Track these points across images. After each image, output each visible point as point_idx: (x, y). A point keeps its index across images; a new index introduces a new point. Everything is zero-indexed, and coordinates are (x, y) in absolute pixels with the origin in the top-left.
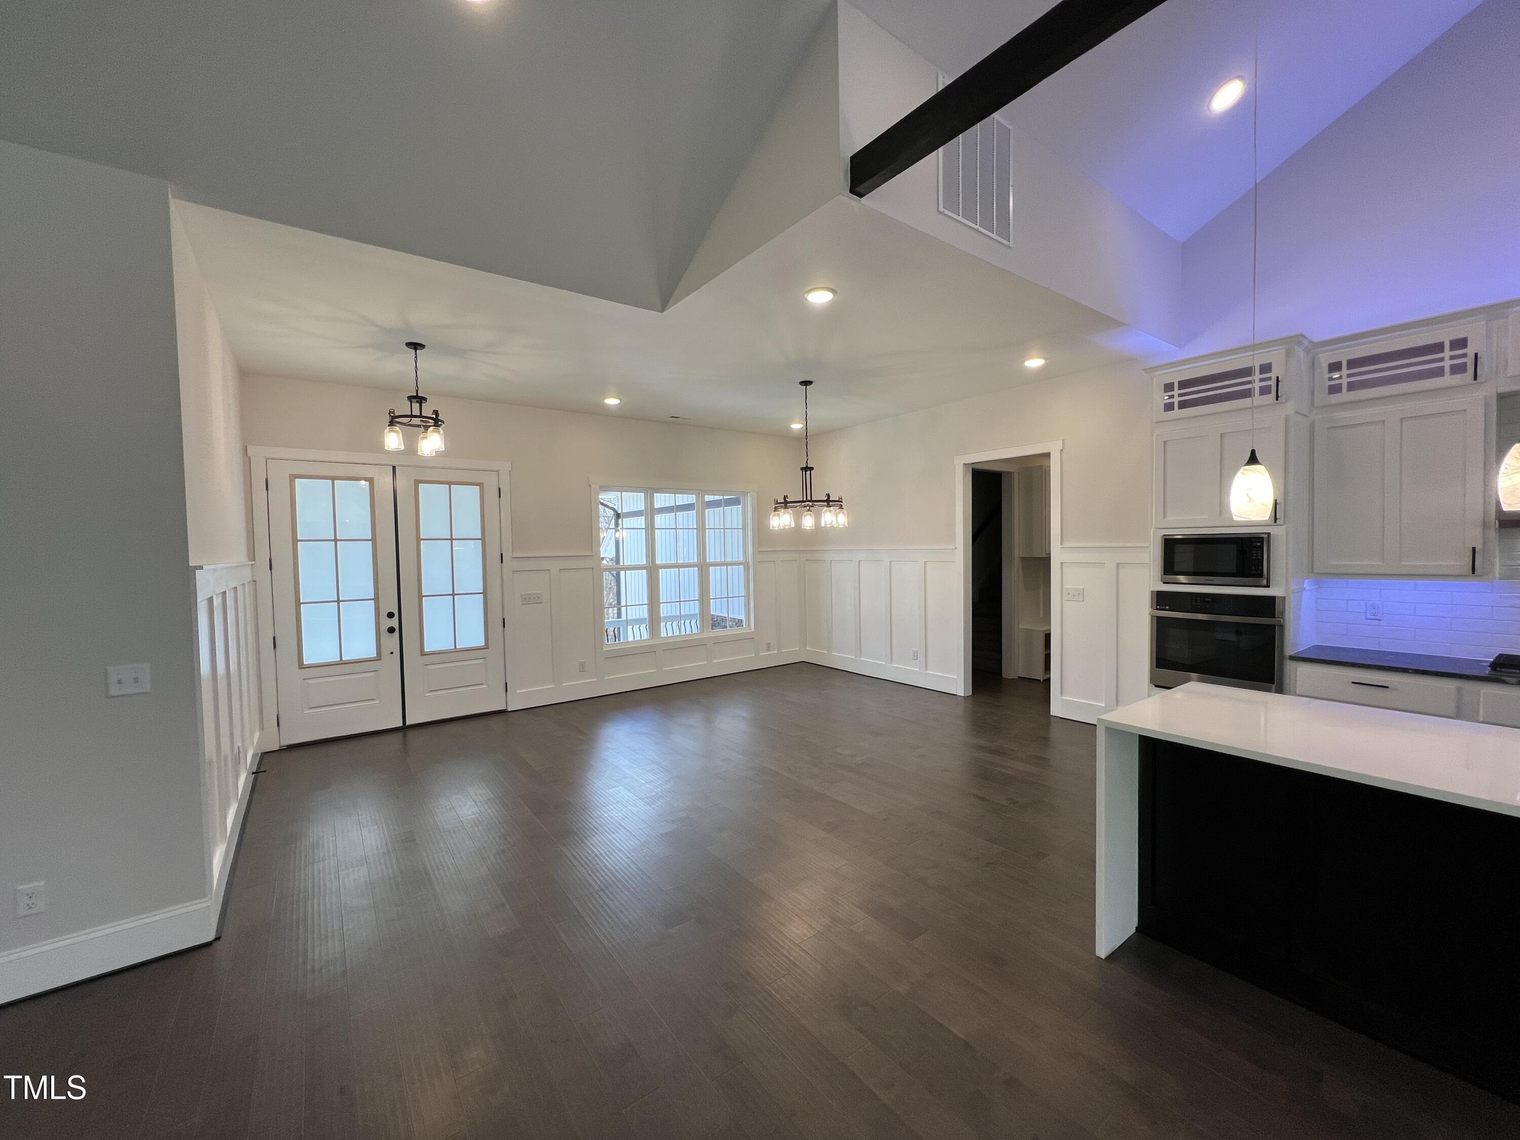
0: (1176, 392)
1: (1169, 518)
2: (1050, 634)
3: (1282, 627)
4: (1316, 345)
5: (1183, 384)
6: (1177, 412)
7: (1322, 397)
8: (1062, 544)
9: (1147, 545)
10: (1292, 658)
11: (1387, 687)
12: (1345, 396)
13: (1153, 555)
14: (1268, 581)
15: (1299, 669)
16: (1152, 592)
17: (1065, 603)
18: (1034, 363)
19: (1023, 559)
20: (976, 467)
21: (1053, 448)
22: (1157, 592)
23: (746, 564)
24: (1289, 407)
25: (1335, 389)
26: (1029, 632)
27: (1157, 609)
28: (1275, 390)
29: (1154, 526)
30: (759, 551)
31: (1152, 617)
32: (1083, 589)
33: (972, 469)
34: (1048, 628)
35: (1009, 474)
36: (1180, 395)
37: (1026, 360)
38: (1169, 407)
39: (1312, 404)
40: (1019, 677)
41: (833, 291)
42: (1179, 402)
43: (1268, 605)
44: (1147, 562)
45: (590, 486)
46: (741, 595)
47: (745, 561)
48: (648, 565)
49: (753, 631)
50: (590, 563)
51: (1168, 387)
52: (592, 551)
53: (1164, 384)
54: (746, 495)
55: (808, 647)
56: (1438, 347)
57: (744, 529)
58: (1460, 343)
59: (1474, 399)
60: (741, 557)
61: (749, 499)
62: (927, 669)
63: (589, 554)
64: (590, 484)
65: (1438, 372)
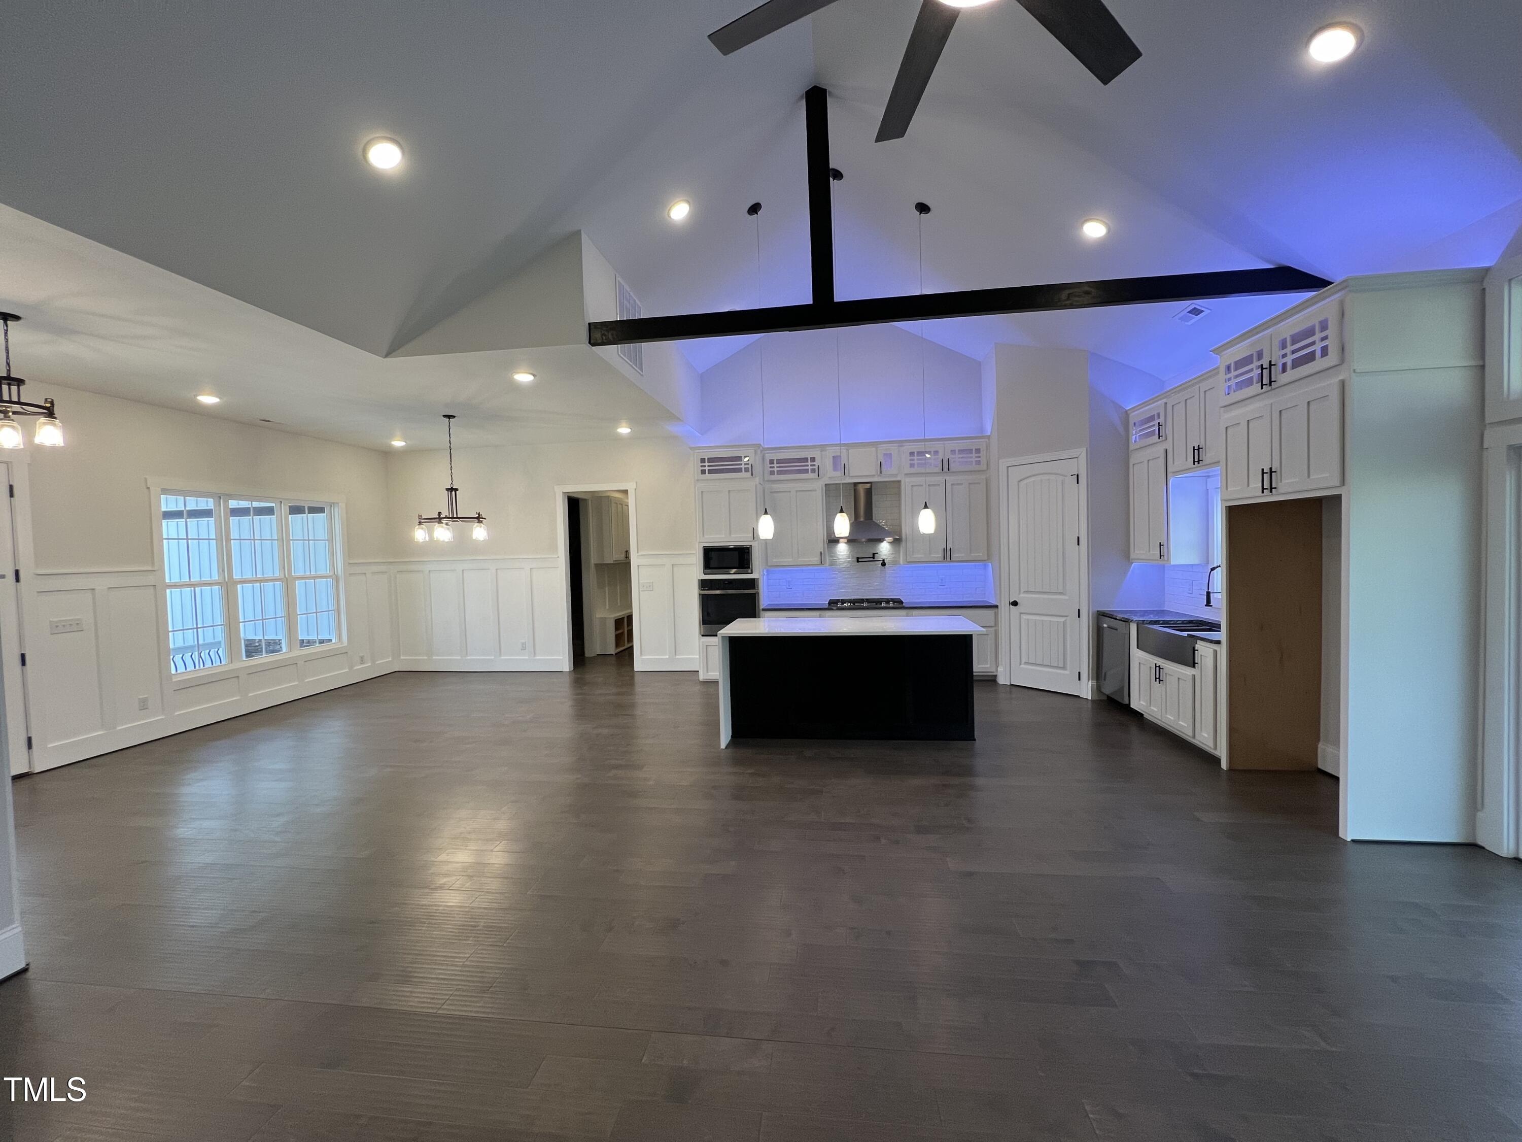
0: (707, 464)
1: (706, 536)
2: (632, 615)
3: (758, 593)
4: (765, 449)
5: (710, 460)
6: (707, 476)
7: (768, 477)
8: (638, 552)
9: (694, 552)
10: (763, 610)
12: (776, 477)
13: (698, 559)
14: (752, 571)
16: (699, 580)
17: (641, 593)
18: (624, 430)
19: (596, 565)
20: (571, 495)
21: (630, 486)
22: (702, 580)
23: (334, 577)
24: (757, 479)
25: (772, 473)
26: (604, 620)
27: (702, 590)
28: (750, 469)
29: (698, 541)
30: (349, 564)
31: (700, 595)
32: (653, 582)
33: (568, 496)
34: (630, 611)
35: (585, 500)
36: (708, 466)
37: (617, 429)
38: (703, 472)
39: (764, 480)
40: (598, 655)
41: (534, 375)
42: (708, 470)
43: (752, 583)
44: (695, 563)
45: (148, 488)
46: (330, 609)
47: (331, 574)
48: (225, 580)
49: (346, 645)
50: (151, 579)
51: (703, 460)
52: (153, 564)
53: (701, 459)
54: (334, 506)
55: (403, 657)
56: (806, 460)
57: (331, 540)
58: (813, 459)
59: (818, 486)
60: (324, 569)
61: (336, 509)
62: (534, 656)
63: (150, 568)
64: (148, 486)
65: (806, 471)
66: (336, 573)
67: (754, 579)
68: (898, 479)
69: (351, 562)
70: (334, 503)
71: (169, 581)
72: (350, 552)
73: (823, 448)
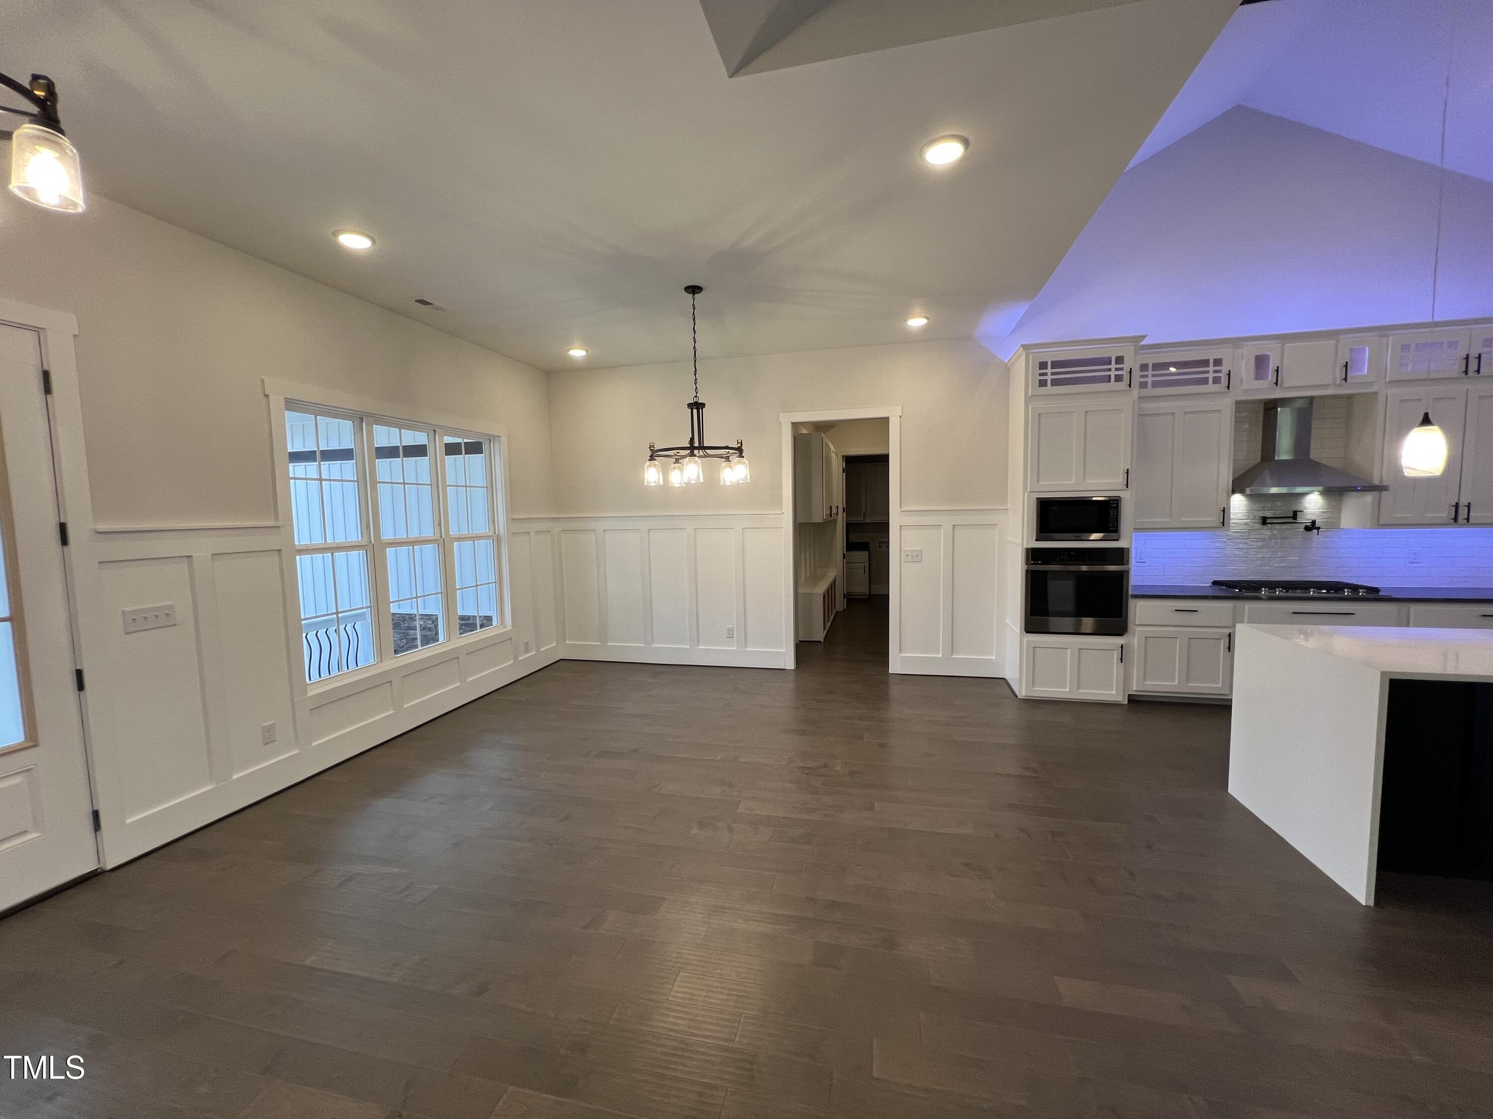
0: (1049, 370)
1: (1044, 483)
3: (1128, 572)
5: (1055, 364)
6: (1049, 389)
8: (900, 508)
10: (1134, 597)
11: (1197, 611)
12: (1150, 391)
13: (1025, 517)
14: (1118, 536)
15: (1138, 604)
16: (1027, 549)
17: (903, 564)
18: (916, 322)
21: (895, 413)
22: (1032, 549)
23: (495, 538)
24: (1135, 395)
27: (1032, 564)
28: (1127, 379)
29: (1028, 490)
30: (513, 519)
31: (1026, 571)
32: (921, 550)
36: (1052, 374)
37: (906, 320)
38: (1043, 383)
42: (1052, 380)
45: (267, 396)
46: (490, 581)
47: (491, 533)
48: (370, 542)
49: (511, 628)
50: (272, 541)
51: (1043, 365)
52: (277, 518)
53: (1040, 363)
54: (494, 441)
55: (568, 641)
56: (1205, 363)
57: (490, 487)
58: (1218, 362)
59: (1226, 405)
60: (481, 527)
61: (497, 446)
62: (746, 646)
63: (272, 523)
64: (267, 393)
65: (1205, 381)
66: (497, 532)
67: (1123, 549)
68: (1374, 389)
69: (514, 517)
70: (494, 437)
71: (298, 544)
72: (513, 503)
73: (1237, 342)
